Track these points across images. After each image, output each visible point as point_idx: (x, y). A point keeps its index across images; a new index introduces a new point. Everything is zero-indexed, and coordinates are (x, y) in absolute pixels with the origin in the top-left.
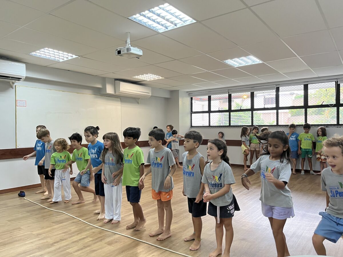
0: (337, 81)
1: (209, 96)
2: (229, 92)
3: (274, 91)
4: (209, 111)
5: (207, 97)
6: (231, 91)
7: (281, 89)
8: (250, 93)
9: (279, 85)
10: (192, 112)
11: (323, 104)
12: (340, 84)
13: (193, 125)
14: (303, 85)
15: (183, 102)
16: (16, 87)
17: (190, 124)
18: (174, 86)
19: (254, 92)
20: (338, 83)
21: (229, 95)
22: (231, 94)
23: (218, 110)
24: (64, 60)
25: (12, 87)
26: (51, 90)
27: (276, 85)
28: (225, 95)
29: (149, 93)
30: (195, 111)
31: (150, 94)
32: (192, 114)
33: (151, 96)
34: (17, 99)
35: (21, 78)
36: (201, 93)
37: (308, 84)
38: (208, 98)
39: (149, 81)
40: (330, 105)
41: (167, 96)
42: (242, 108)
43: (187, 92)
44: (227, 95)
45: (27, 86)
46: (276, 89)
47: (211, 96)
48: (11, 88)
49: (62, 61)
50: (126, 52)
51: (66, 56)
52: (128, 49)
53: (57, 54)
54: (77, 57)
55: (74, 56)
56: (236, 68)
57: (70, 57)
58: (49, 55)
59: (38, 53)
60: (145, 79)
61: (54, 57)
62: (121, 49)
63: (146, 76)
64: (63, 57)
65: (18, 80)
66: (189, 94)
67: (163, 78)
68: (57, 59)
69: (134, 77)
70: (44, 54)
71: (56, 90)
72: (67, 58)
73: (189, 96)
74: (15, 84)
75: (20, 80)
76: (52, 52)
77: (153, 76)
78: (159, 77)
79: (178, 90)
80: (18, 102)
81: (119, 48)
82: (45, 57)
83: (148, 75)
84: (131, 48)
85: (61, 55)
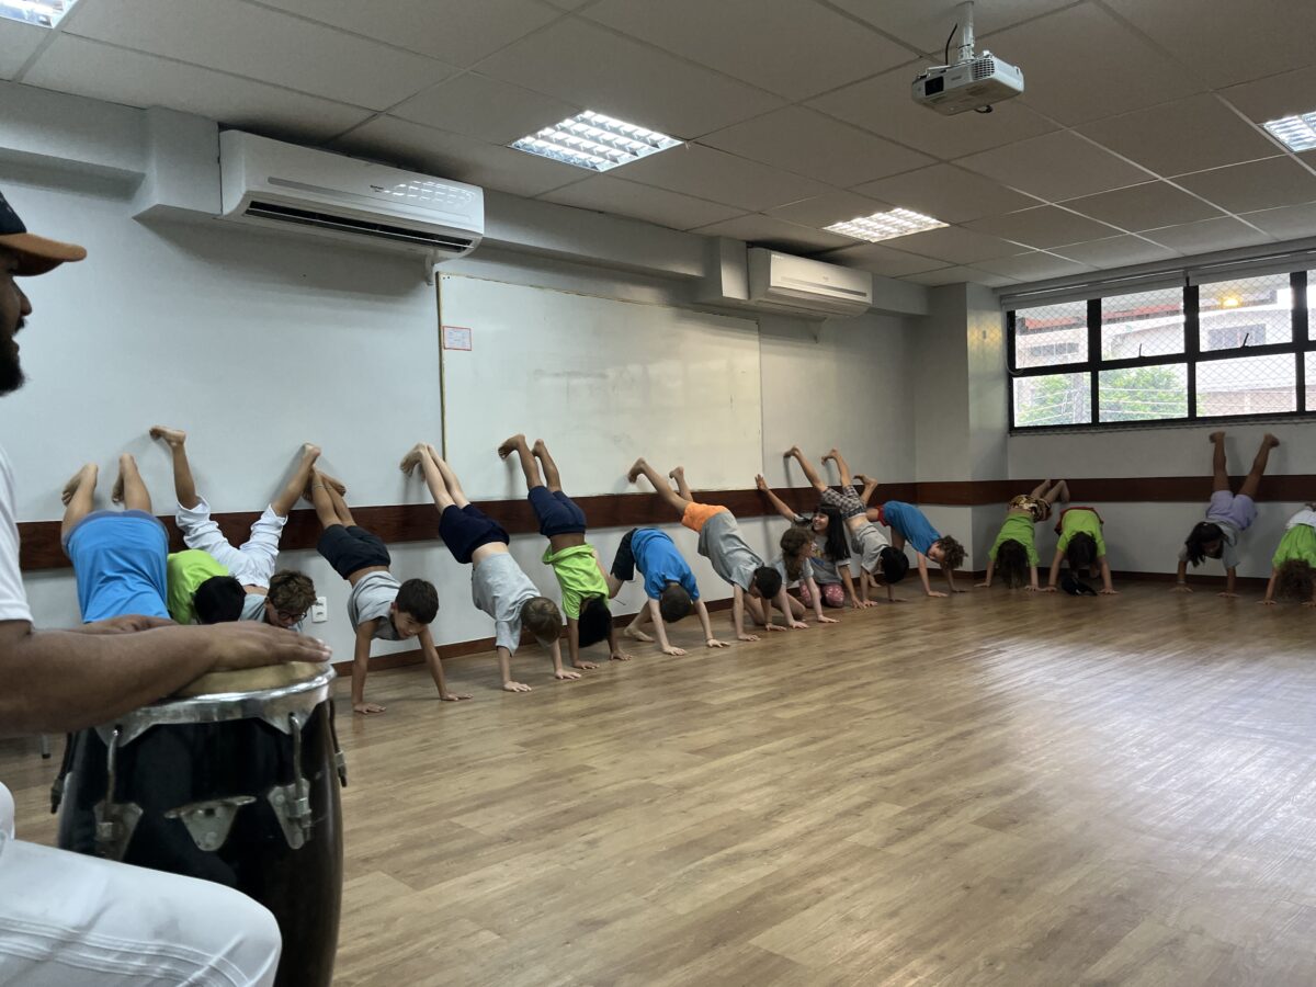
1: (1090, 303)
2: (1188, 281)
4: (1095, 364)
5: (1081, 306)
6: (1198, 272)
8: (1286, 277)
10: (1012, 372)
13: (1017, 424)
15: (984, 334)
16: (441, 276)
17: (1006, 420)
18: (958, 265)
19: (1305, 273)
21: (1186, 291)
22: (1197, 288)
23: (1136, 356)
24: (617, 165)
25: (428, 281)
28: (1168, 291)
29: (864, 295)
30: (1026, 366)
31: (868, 299)
32: (1015, 380)
33: (872, 311)
34: (444, 323)
35: (468, 242)
36: (1054, 292)
38: (1086, 308)
39: (875, 243)
41: (916, 307)
42: (1250, 344)
43: (994, 289)
44: (1179, 291)
45: (473, 274)
47: (1099, 301)
48: (425, 284)
49: (606, 169)
50: (971, 80)
51: (636, 145)
52: (981, 68)
53: (609, 136)
54: (679, 143)
55: (666, 142)
56: (1296, 158)
57: (648, 147)
58: (575, 147)
59: (543, 138)
60: (869, 233)
61: (589, 151)
62: (944, 71)
63: (879, 221)
64: (622, 148)
65: (458, 249)
66: (1001, 298)
67: (946, 225)
68: (596, 159)
69: (829, 228)
70: (561, 142)
71: (558, 290)
72: (635, 154)
73: (1001, 305)
74: (438, 267)
75: (465, 248)
76: (595, 132)
77: (907, 219)
78: (930, 223)
79: (964, 283)
80: (447, 332)
81: (932, 70)
82: (557, 153)
83: (891, 215)
84: (995, 60)
85: (622, 140)
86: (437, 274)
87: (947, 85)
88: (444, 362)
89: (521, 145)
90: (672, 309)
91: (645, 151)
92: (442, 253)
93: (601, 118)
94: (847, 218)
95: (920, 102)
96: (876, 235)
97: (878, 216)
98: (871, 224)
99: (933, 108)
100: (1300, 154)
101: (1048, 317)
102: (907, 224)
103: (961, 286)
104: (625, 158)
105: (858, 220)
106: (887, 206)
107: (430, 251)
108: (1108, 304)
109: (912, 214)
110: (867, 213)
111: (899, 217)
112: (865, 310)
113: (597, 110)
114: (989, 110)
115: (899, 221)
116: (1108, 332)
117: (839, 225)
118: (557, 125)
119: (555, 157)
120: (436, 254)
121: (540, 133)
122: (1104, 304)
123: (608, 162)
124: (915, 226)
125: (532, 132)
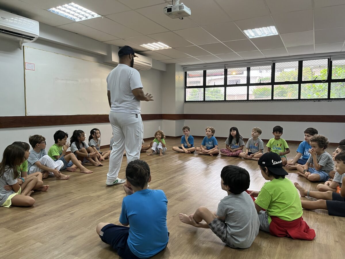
0: (330, 59)
1: (204, 71)
2: (225, 68)
3: (270, 67)
4: (205, 86)
6: (227, 66)
7: (277, 65)
8: (246, 68)
9: (275, 61)
10: (186, 87)
11: (316, 80)
12: (332, 61)
13: (186, 100)
14: (298, 61)
15: (179, 77)
16: (25, 47)
17: (184, 99)
18: (173, 59)
19: (250, 68)
20: (331, 60)
21: (225, 70)
22: (227, 69)
23: (214, 85)
25: (20, 48)
26: (58, 54)
27: (273, 61)
28: (221, 70)
29: (150, 64)
30: (189, 86)
31: (151, 66)
32: (186, 89)
33: (152, 69)
34: (25, 61)
35: (34, 38)
36: (196, 68)
37: (302, 61)
38: (203, 72)
39: (153, 51)
40: (322, 80)
41: (163, 69)
42: (238, 83)
43: (182, 66)
44: (223, 70)
45: (36, 48)
46: (272, 65)
49: (78, 21)
50: (178, 10)
51: (87, 15)
52: (181, 7)
53: (79, 11)
54: (100, 16)
55: (96, 16)
56: (250, 40)
57: (90, 16)
58: (69, 13)
59: (58, 9)
60: (151, 48)
61: (73, 15)
62: (172, 7)
63: (154, 45)
64: (83, 15)
65: (30, 39)
66: (184, 68)
67: (171, 48)
68: (75, 18)
69: (141, 45)
70: (64, 11)
71: (63, 55)
72: (87, 17)
73: (183, 70)
74: (23, 44)
75: (33, 39)
76: (75, 9)
77: (161, 45)
78: (167, 47)
79: (175, 63)
80: (26, 64)
81: (169, 6)
82: (63, 14)
83: (157, 44)
84: (184, 6)
85: (83, 13)
86: (23, 46)
87: (172, 10)
88: (25, 73)
89: (51, 10)
90: (98, 63)
91: (90, 17)
92: (25, 40)
93: (76, 5)
94: (146, 43)
95: (165, 14)
96: (153, 48)
97: (154, 43)
98: (152, 45)
99: (169, 16)
100: (250, 39)
101: (194, 74)
102: (161, 46)
103: (174, 64)
104: (84, 19)
105: (149, 44)
106: (156, 41)
107: (21, 39)
108: (208, 71)
109: (163, 44)
110: (151, 42)
111: (159, 44)
112: (150, 68)
113: (75, 3)
114: (182, 19)
115: (159, 46)
116: (208, 78)
117: (144, 45)
118: (63, 6)
119: (62, 15)
120: (23, 40)
121: (57, 7)
122: (207, 72)
123: (79, 19)
124: (163, 47)
125: (55, 7)
